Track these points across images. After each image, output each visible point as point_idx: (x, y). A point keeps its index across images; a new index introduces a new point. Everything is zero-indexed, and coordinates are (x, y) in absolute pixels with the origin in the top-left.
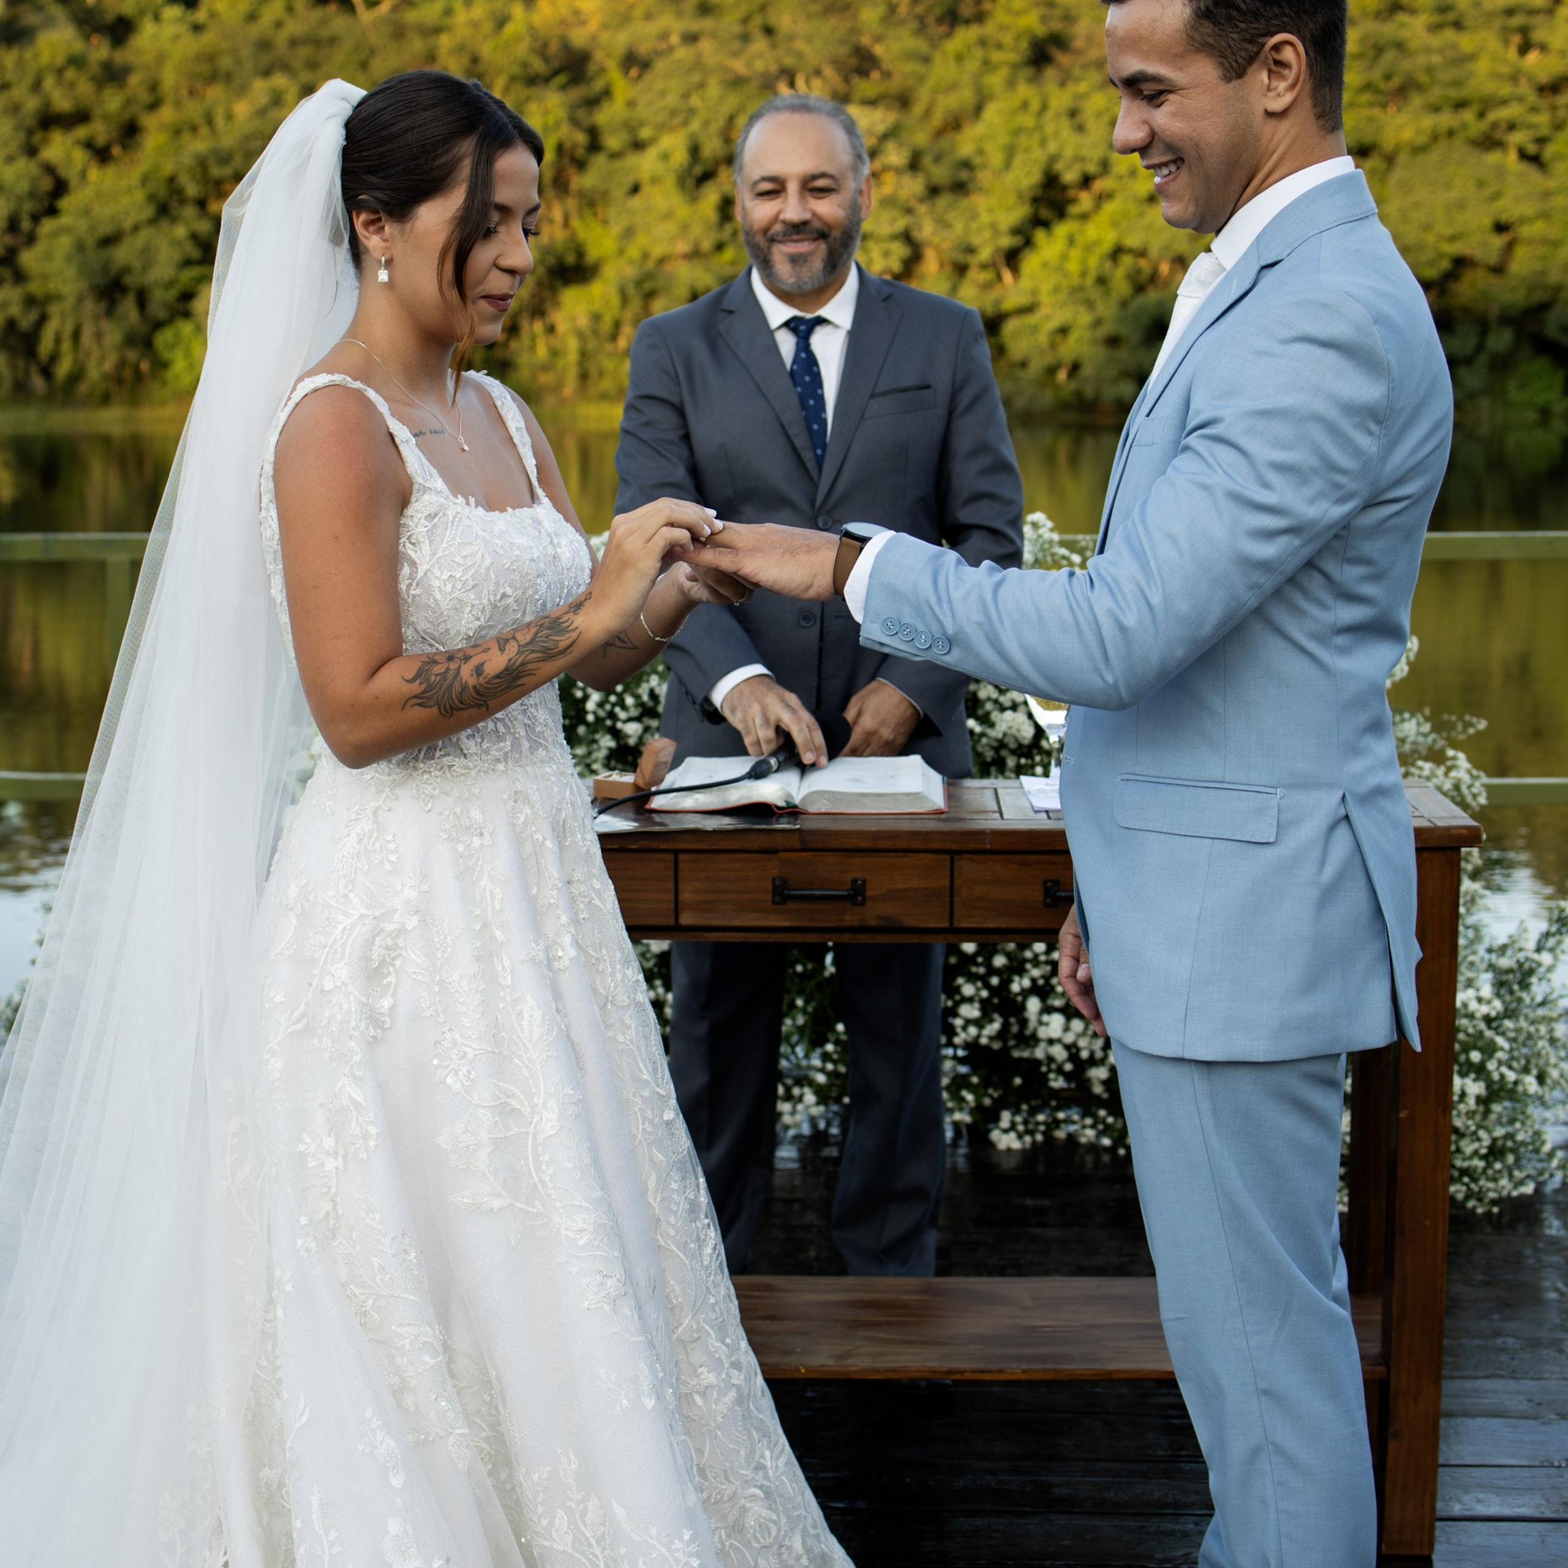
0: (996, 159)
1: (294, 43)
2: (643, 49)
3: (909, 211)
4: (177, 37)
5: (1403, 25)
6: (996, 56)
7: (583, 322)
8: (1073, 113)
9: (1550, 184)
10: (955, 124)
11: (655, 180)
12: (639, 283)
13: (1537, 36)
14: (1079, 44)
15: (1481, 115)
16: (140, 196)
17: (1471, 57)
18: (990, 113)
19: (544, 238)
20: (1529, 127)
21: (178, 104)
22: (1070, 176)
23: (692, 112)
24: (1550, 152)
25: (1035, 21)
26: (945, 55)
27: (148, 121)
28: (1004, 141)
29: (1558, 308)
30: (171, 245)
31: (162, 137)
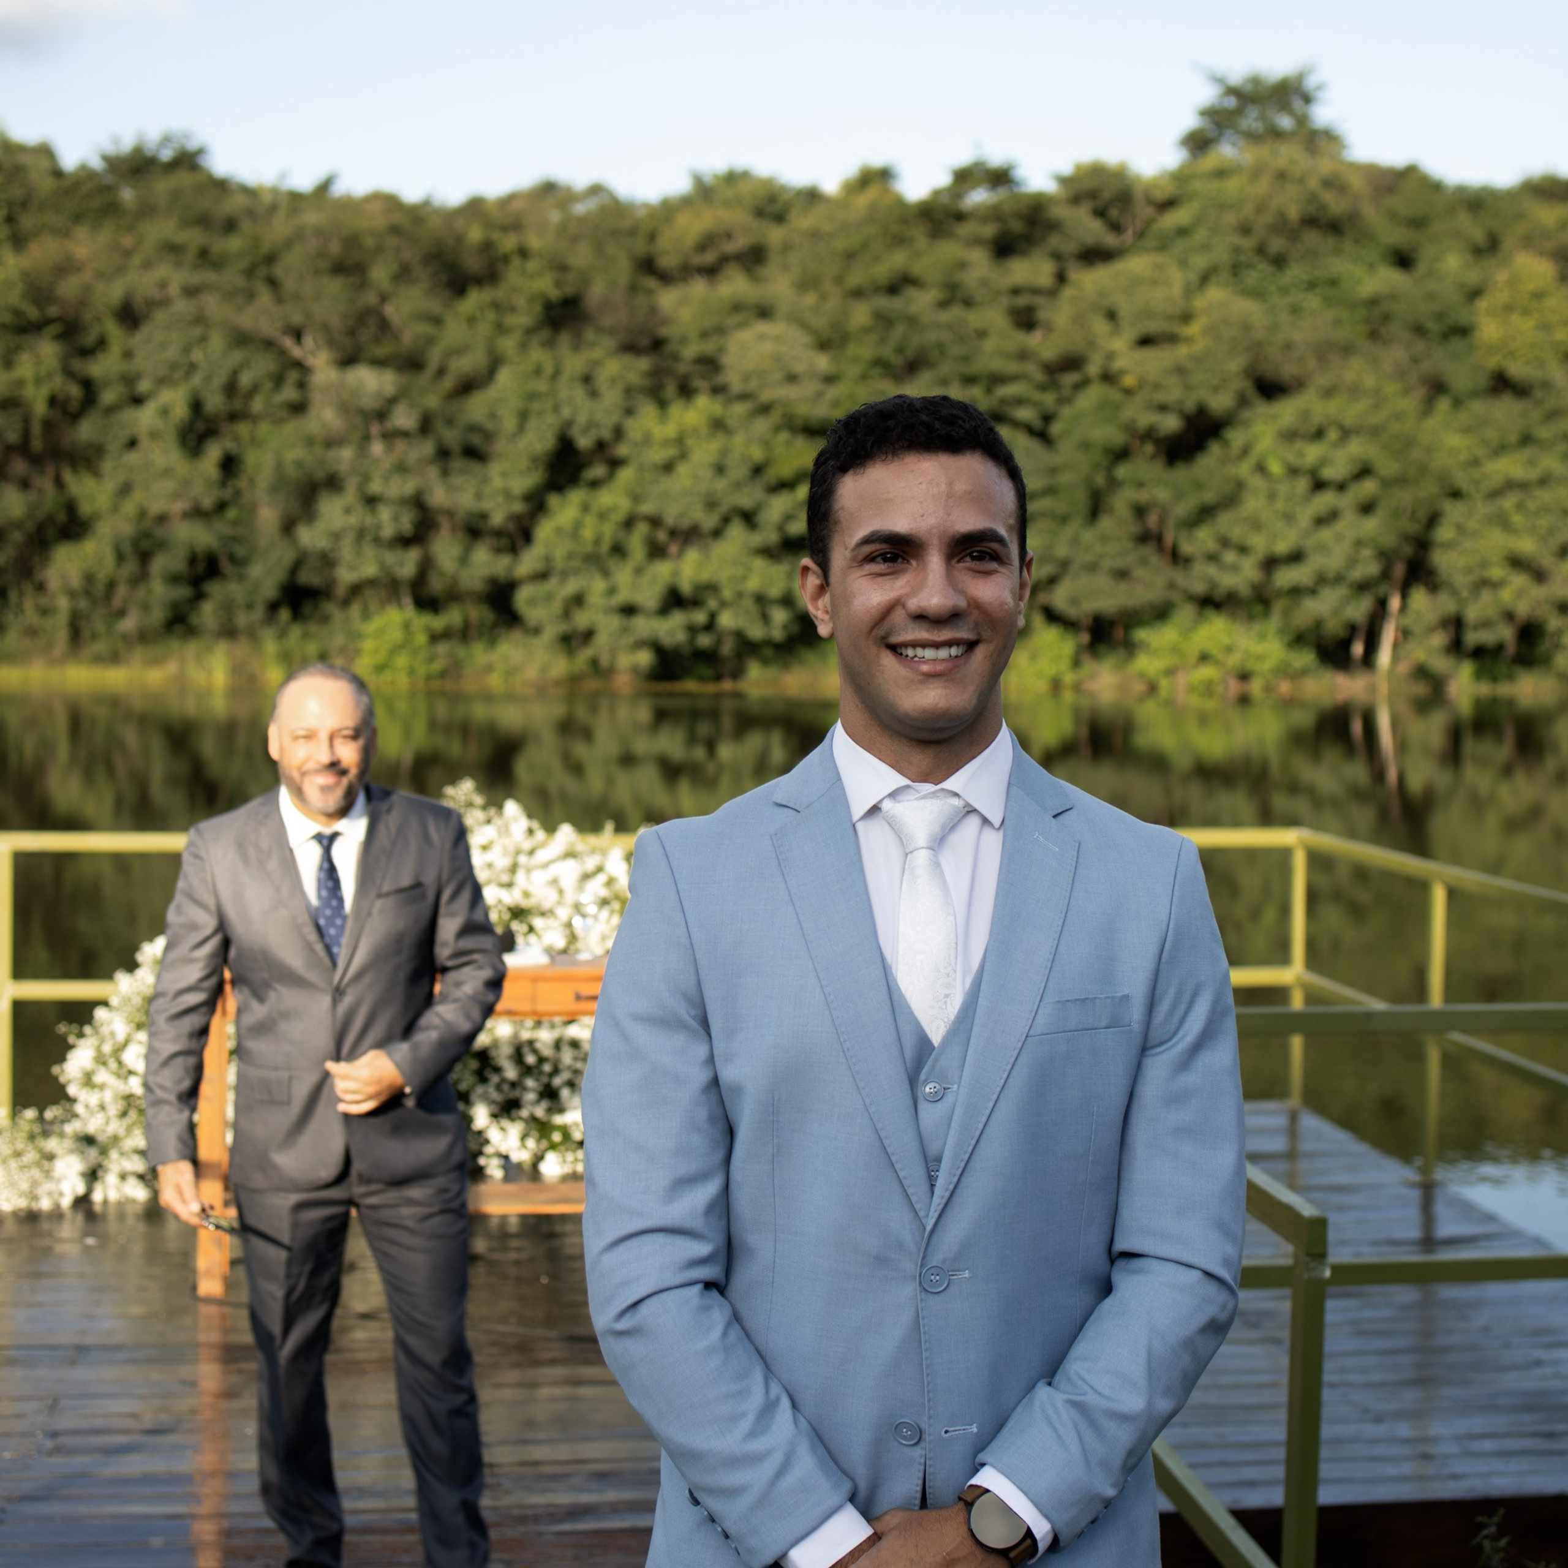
0: (509, 423)
2: (141, 298)
5: (912, 300)
6: (509, 320)
7: (76, 581)
8: (587, 379)
9: (1057, 460)
10: (467, 387)
11: (154, 435)
12: (135, 543)
13: (1041, 315)
14: (592, 311)
15: (989, 390)
17: (981, 334)
18: (504, 377)
20: (1035, 404)
22: (584, 442)
23: (192, 367)
24: (1055, 429)
25: (550, 284)
26: (457, 316)
28: (517, 406)
29: (1067, 581)
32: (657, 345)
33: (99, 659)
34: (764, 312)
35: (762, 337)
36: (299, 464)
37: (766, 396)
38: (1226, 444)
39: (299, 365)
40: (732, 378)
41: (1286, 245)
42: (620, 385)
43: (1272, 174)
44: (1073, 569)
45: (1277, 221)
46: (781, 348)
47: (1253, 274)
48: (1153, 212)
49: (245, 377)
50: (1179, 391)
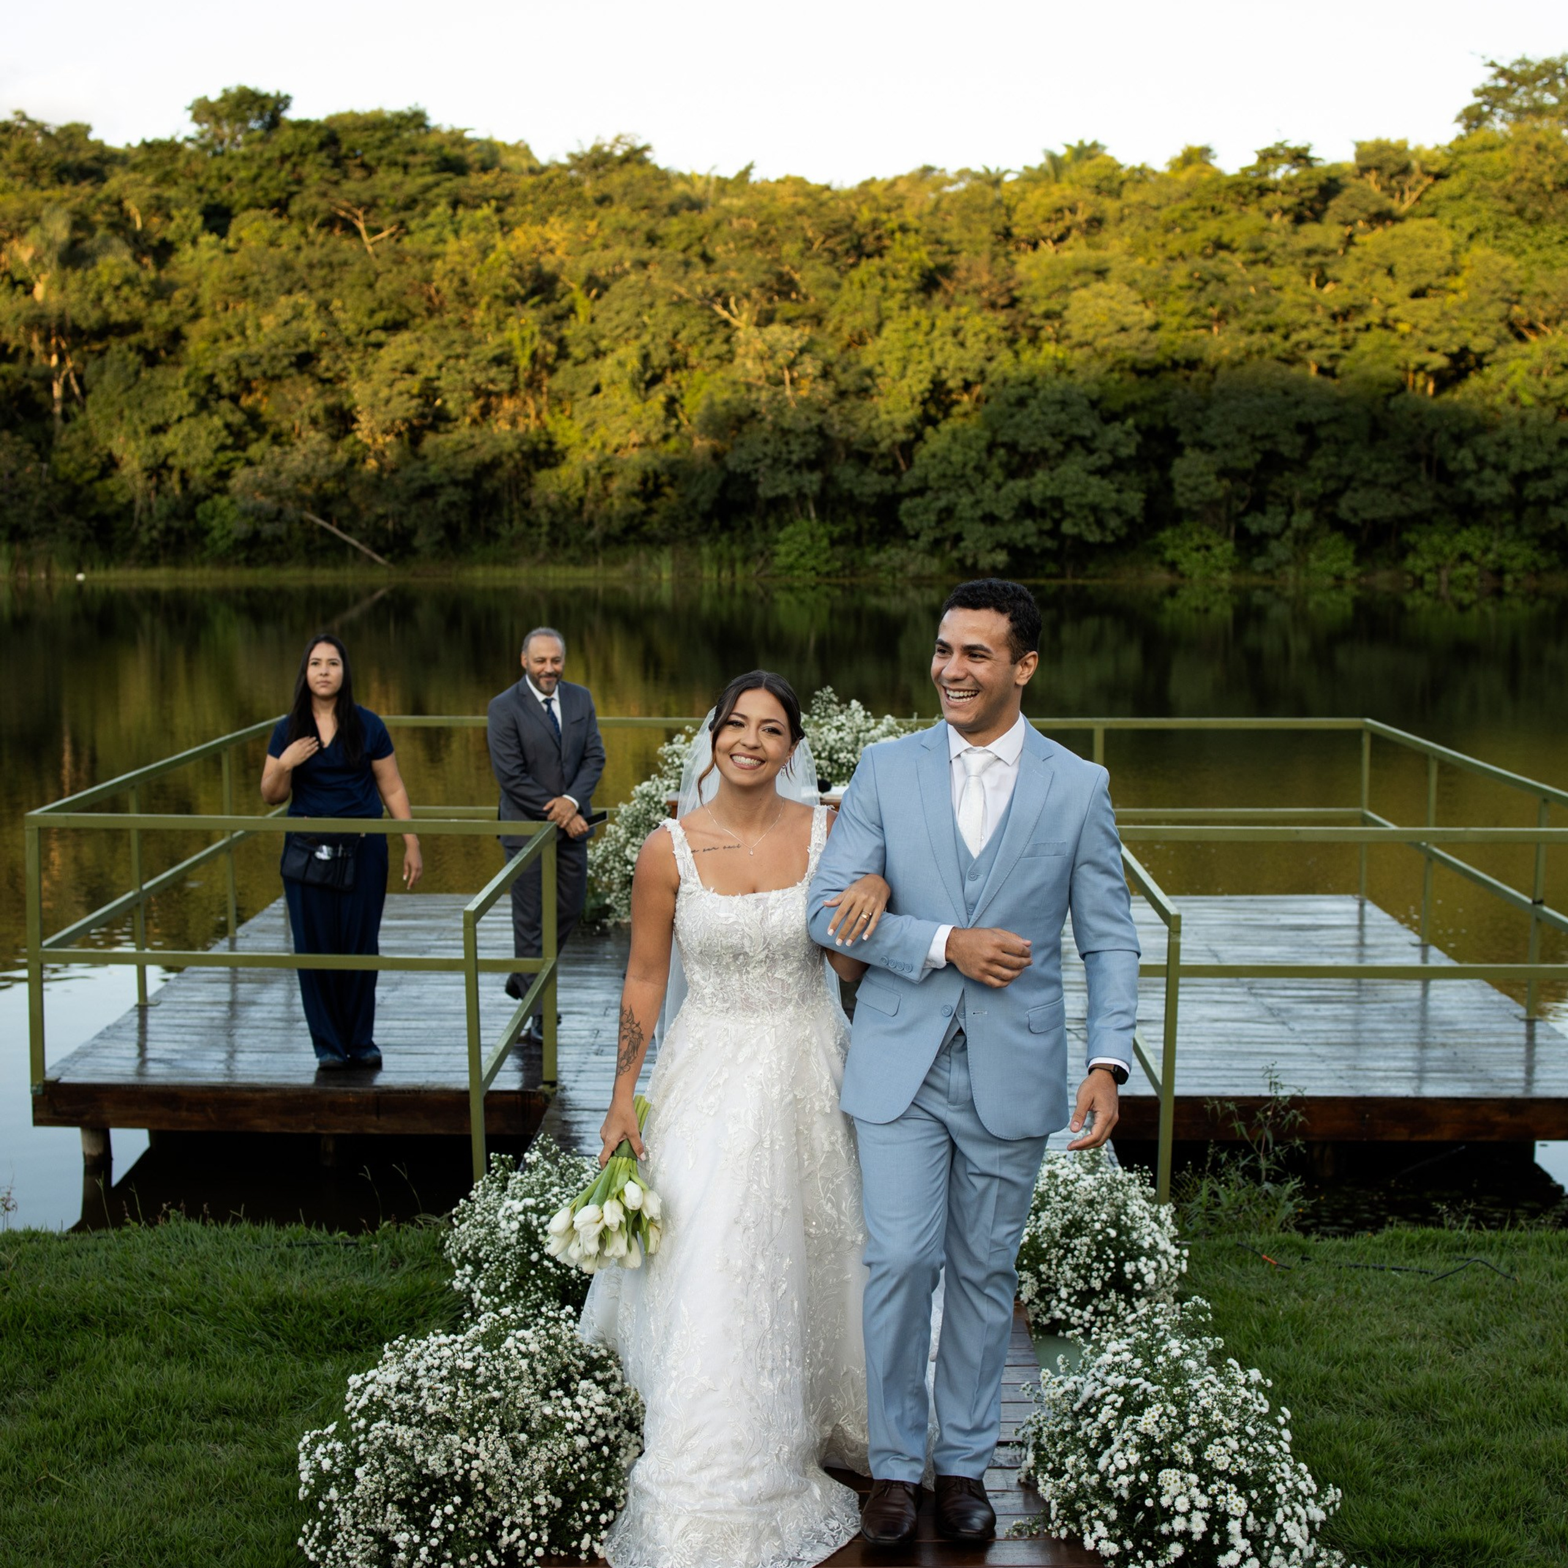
0: (894, 369)
1: (311, 266)
2: (602, 273)
3: (823, 411)
4: (211, 260)
5: (1223, 261)
6: (893, 284)
7: (553, 499)
8: (955, 333)
9: (1342, 394)
10: (860, 341)
11: (613, 383)
12: (599, 467)
13: (1330, 272)
14: (961, 274)
16: (184, 392)
17: (1279, 289)
18: (889, 330)
19: (521, 429)
20: (1322, 346)
21: (214, 314)
22: (953, 383)
24: (1342, 364)
25: (924, 256)
26: (851, 283)
27: (190, 330)
28: (899, 354)
29: (1349, 494)
30: (210, 433)
31: (202, 345)
32: (1014, 302)
33: (570, 560)
34: (1101, 273)
35: (1099, 295)
36: (726, 403)
37: (1102, 343)
38: (1485, 379)
39: (726, 323)
40: (1075, 330)
41: (1540, 209)
42: (983, 337)
43: (1532, 149)
44: (1354, 484)
45: (1535, 188)
46: (1114, 304)
47: (1511, 235)
48: (1429, 181)
49: (683, 335)
50: (1446, 335)
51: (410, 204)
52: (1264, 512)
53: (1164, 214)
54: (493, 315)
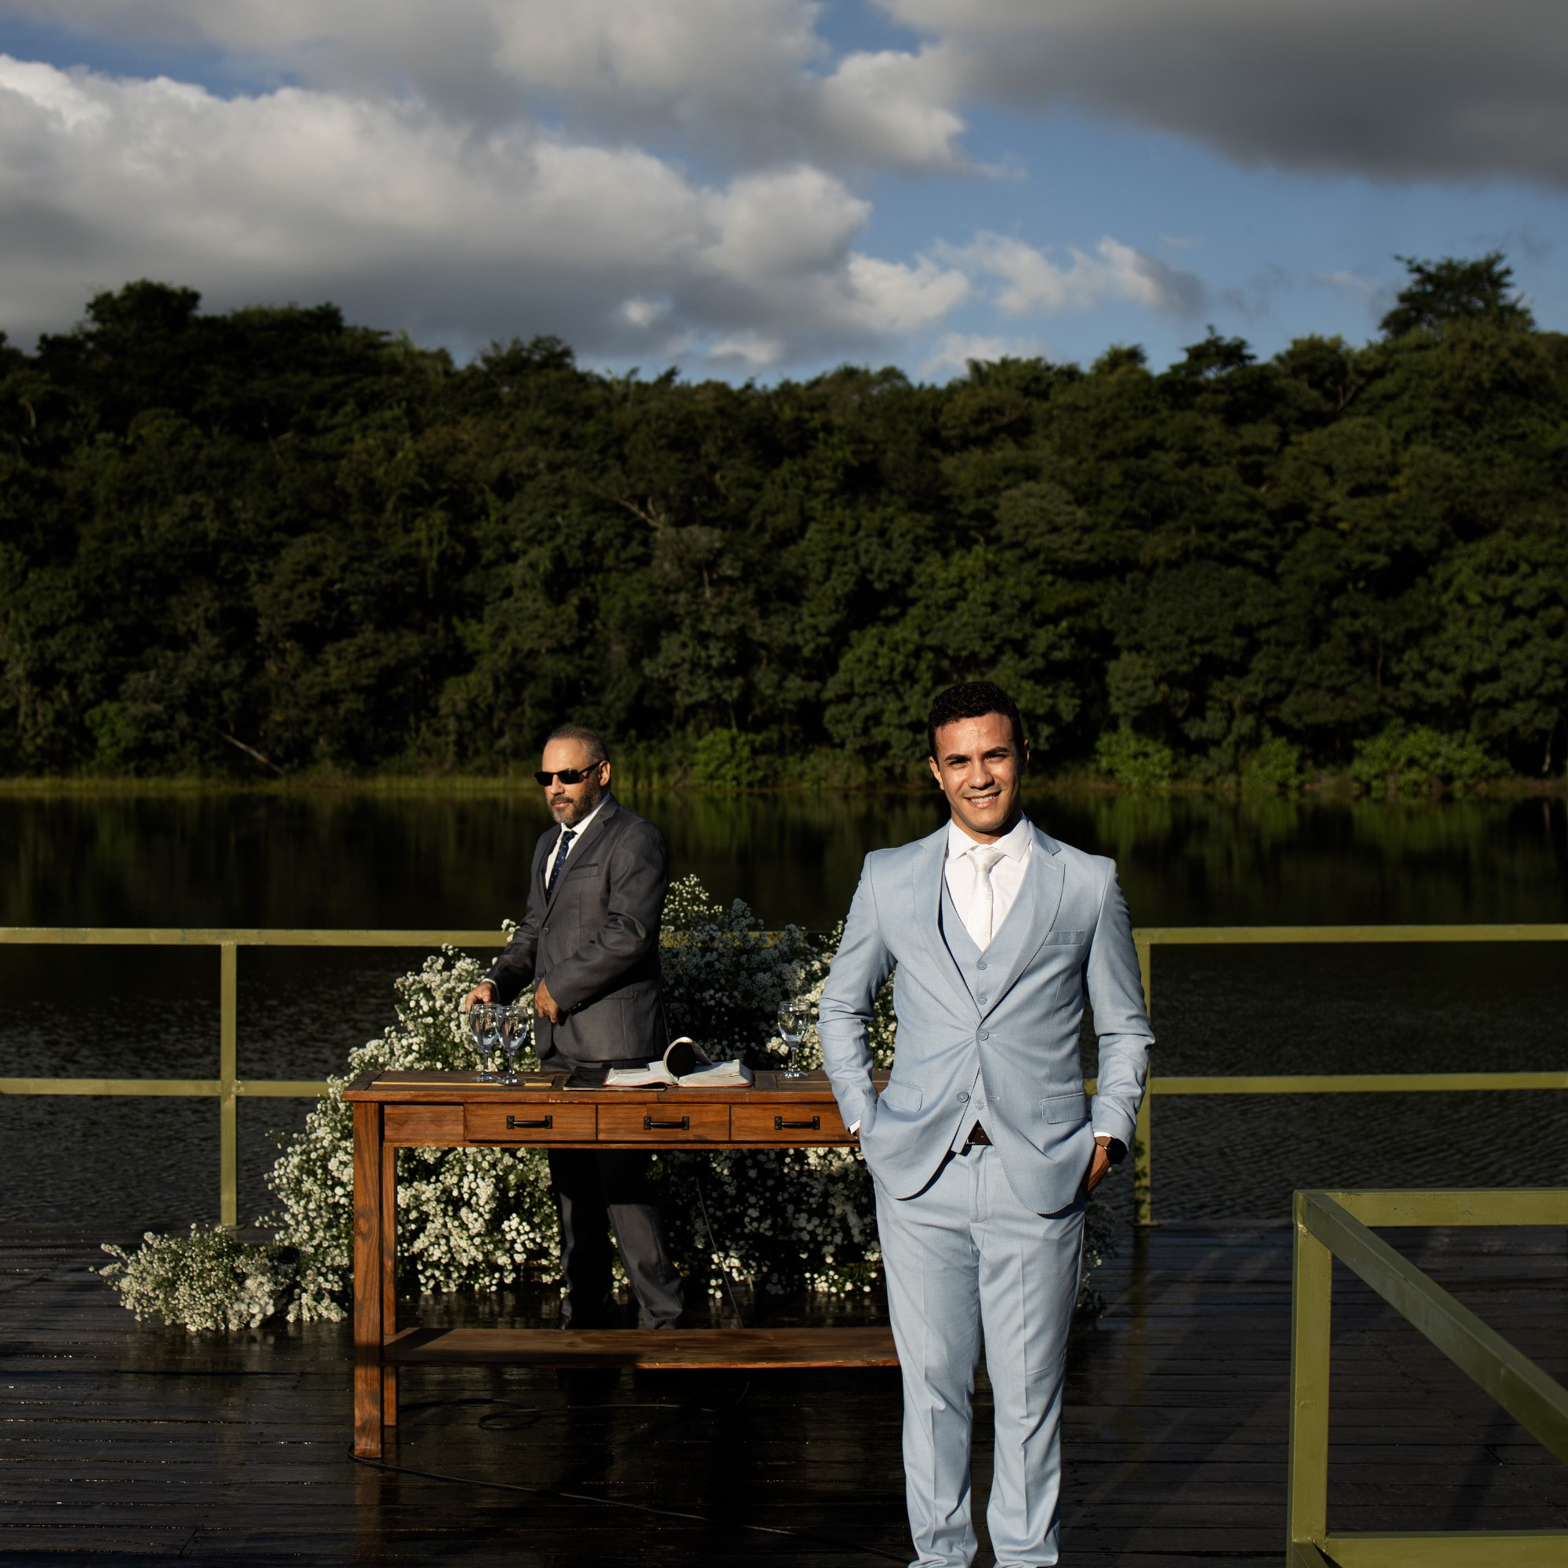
0: (818, 572)
1: (212, 464)
2: (514, 473)
4: (107, 458)
5: (1155, 460)
7: (462, 706)
8: (882, 533)
9: (1282, 595)
10: (782, 542)
11: (525, 586)
12: (510, 675)
13: (1266, 471)
14: (886, 475)
15: (1223, 537)
16: (72, 594)
17: (1215, 487)
18: (812, 532)
19: (429, 633)
20: (1262, 547)
21: (109, 515)
22: (880, 585)
24: (1280, 568)
25: (848, 455)
26: (773, 482)
27: (84, 530)
28: (824, 556)
29: (1291, 698)
30: (100, 636)
31: (94, 544)
32: (941, 503)
33: (479, 771)
34: (1031, 473)
35: (1029, 495)
36: (643, 606)
37: (1034, 543)
38: (1430, 579)
39: (643, 525)
40: (1005, 530)
41: (1477, 407)
42: (910, 537)
43: (1467, 345)
44: (1297, 687)
45: (1472, 386)
46: (1045, 504)
47: (1450, 433)
48: (1361, 381)
49: (599, 536)
50: (1387, 534)
51: (318, 402)
52: (1203, 718)
53: (1092, 416)
54: (400, 516)
